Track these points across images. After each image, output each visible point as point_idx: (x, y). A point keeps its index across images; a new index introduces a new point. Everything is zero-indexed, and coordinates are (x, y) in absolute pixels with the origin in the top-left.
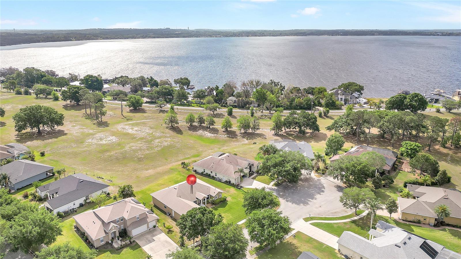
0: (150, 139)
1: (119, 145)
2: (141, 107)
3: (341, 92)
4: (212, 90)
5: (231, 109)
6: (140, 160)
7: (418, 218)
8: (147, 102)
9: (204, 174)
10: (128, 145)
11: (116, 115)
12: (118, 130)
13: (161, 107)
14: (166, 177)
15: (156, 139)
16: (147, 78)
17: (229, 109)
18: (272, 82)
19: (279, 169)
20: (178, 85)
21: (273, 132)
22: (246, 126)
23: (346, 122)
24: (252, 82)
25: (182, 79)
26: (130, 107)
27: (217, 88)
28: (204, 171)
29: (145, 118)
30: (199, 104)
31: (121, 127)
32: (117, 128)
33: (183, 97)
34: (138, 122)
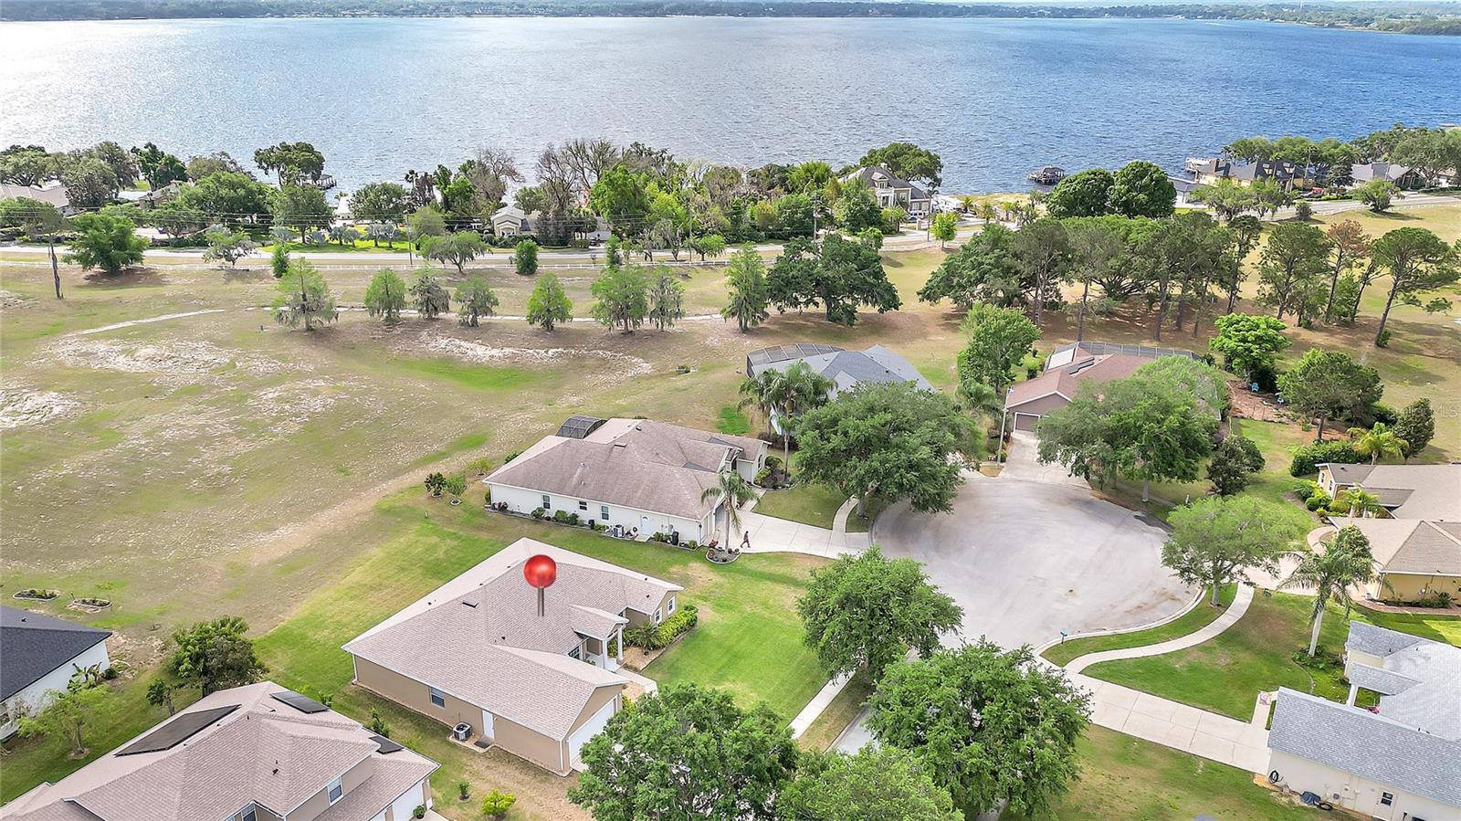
0: (230, 388)
1: (88, 426)
2: (138, 265)
3: (881, 175)
4: (426, 182)
5: (531, 251)
6: (218, 487)
7: (1438, 588)
8: (156, 244)
9: (548, 519)
10: (136, 424)
11: (30, 301)
12: (60, 364)
13: (229, 258)
14: (376, 550)
15: (260, 386)
16: (135, 150)
17: (520, 253)
18: (639, 150)
19: (888, 461)
20: (274, 173)
21: (734, 322)
22: (625, 307)
23: (997, 264)
24: (579, 150)
25: (286, 148)
26: (86, 261)
27: (444, 174)
28: (547, 506)
29: (174, 304)
30: (383, 238)
31: (71, 348)
32: (52, 355)
33: (312, 213)
34: (144, 324)
